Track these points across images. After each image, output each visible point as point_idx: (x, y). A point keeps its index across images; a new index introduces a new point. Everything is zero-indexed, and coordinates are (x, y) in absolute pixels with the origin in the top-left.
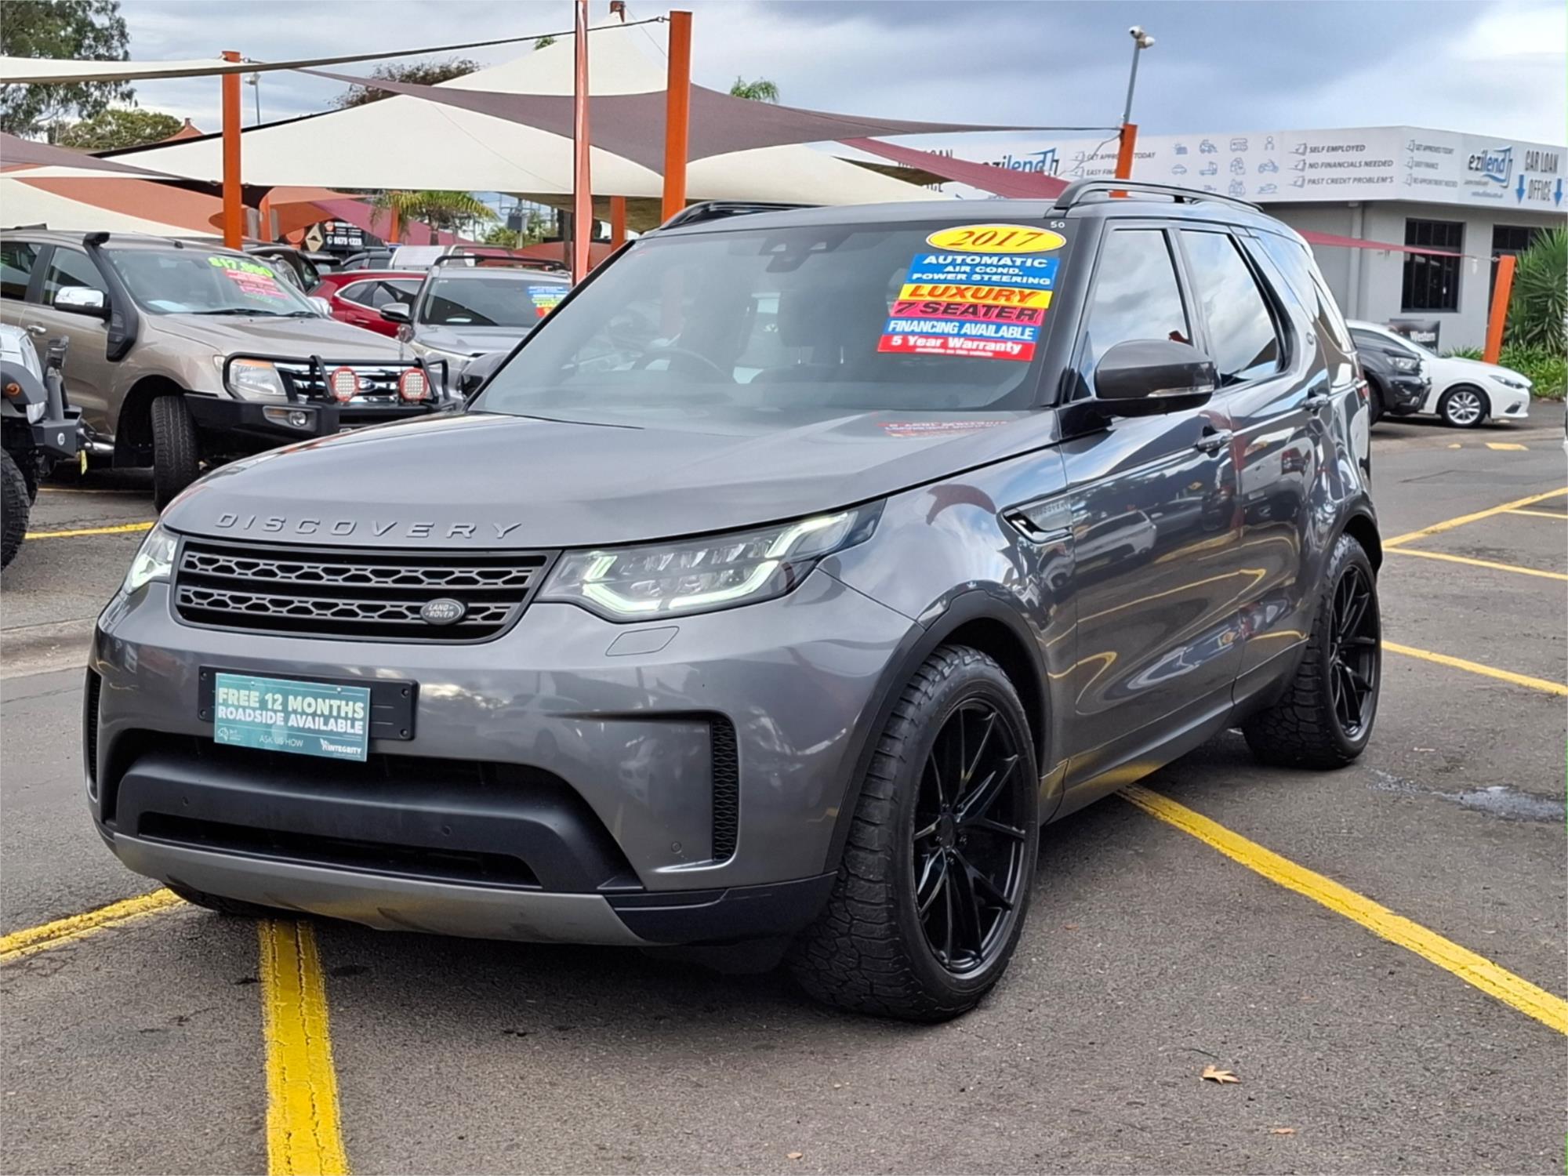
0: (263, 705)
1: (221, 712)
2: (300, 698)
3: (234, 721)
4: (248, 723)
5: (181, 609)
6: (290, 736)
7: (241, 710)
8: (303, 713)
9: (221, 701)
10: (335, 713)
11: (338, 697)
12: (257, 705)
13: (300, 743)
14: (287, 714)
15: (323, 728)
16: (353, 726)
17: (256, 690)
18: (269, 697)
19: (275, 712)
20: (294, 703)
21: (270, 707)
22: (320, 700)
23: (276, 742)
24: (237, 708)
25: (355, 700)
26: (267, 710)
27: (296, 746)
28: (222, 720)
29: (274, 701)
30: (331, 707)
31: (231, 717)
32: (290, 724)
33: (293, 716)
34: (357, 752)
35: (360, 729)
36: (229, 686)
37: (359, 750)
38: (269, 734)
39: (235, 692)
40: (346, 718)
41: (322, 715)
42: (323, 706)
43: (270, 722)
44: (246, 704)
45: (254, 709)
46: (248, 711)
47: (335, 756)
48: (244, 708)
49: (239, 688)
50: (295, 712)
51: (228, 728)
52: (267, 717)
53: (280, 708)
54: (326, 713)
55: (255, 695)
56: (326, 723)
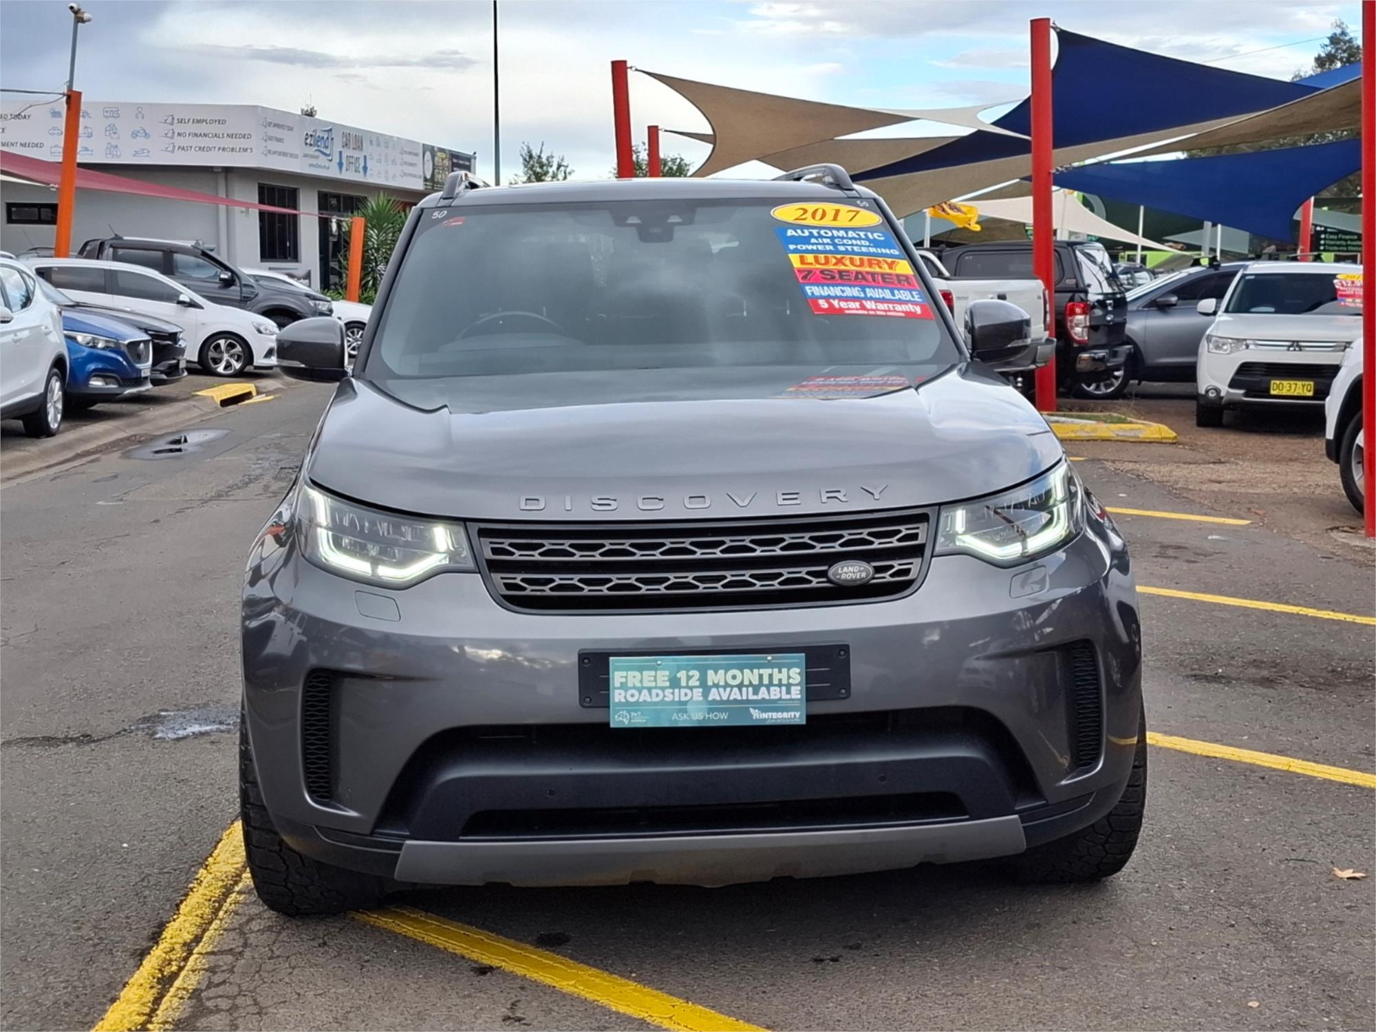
0: (675, 683)
1: (617, 696)
2: (721, 672)
3: (637, 703)
4: (656, 704)
5: (508, 598)
6: (710, 711)
7: (645, 692)
8: (727, 685)
9: (617, 684)
10: (766, 681)
11: (769, 665)
12: (668, 684)
13: (724, 716)
14: (706, 689)
15: (752, 697)
16: (788, 692)
17: (663, 669)
18: (682, 675)
19: (691, 688)
20: (712, 677)
21: (683, 683)
22: (746, 671)
23: (695, 716)
24: (640, 690)
25: (789, 667)
26: (680, 687)
27: (721, 719)
28: (620, 703)
29: (689, 678)
30: (761, 676)
31: (632, 700)
32: (710, 698)
33: (714, 690)
34: (795, 717)
35: (797, 693)
36: (627, 669)
37: (798, 715)
38: (685, 711)
39: (637, 674)
40: (780, 685)
41: (751, 684)
42: (751, 676)
43: (683, 699)
44: (653, 684)
45: (663, 689)
46: (654, 691)
47: (768, 723)
48: (649, 689)
49: (641, 669)
50: (716, 686)
51: (629, 712)
52: (681, 695)
53: (698, 683)
54: (756, 682)
55: (663, 677)
56: (756, 692)
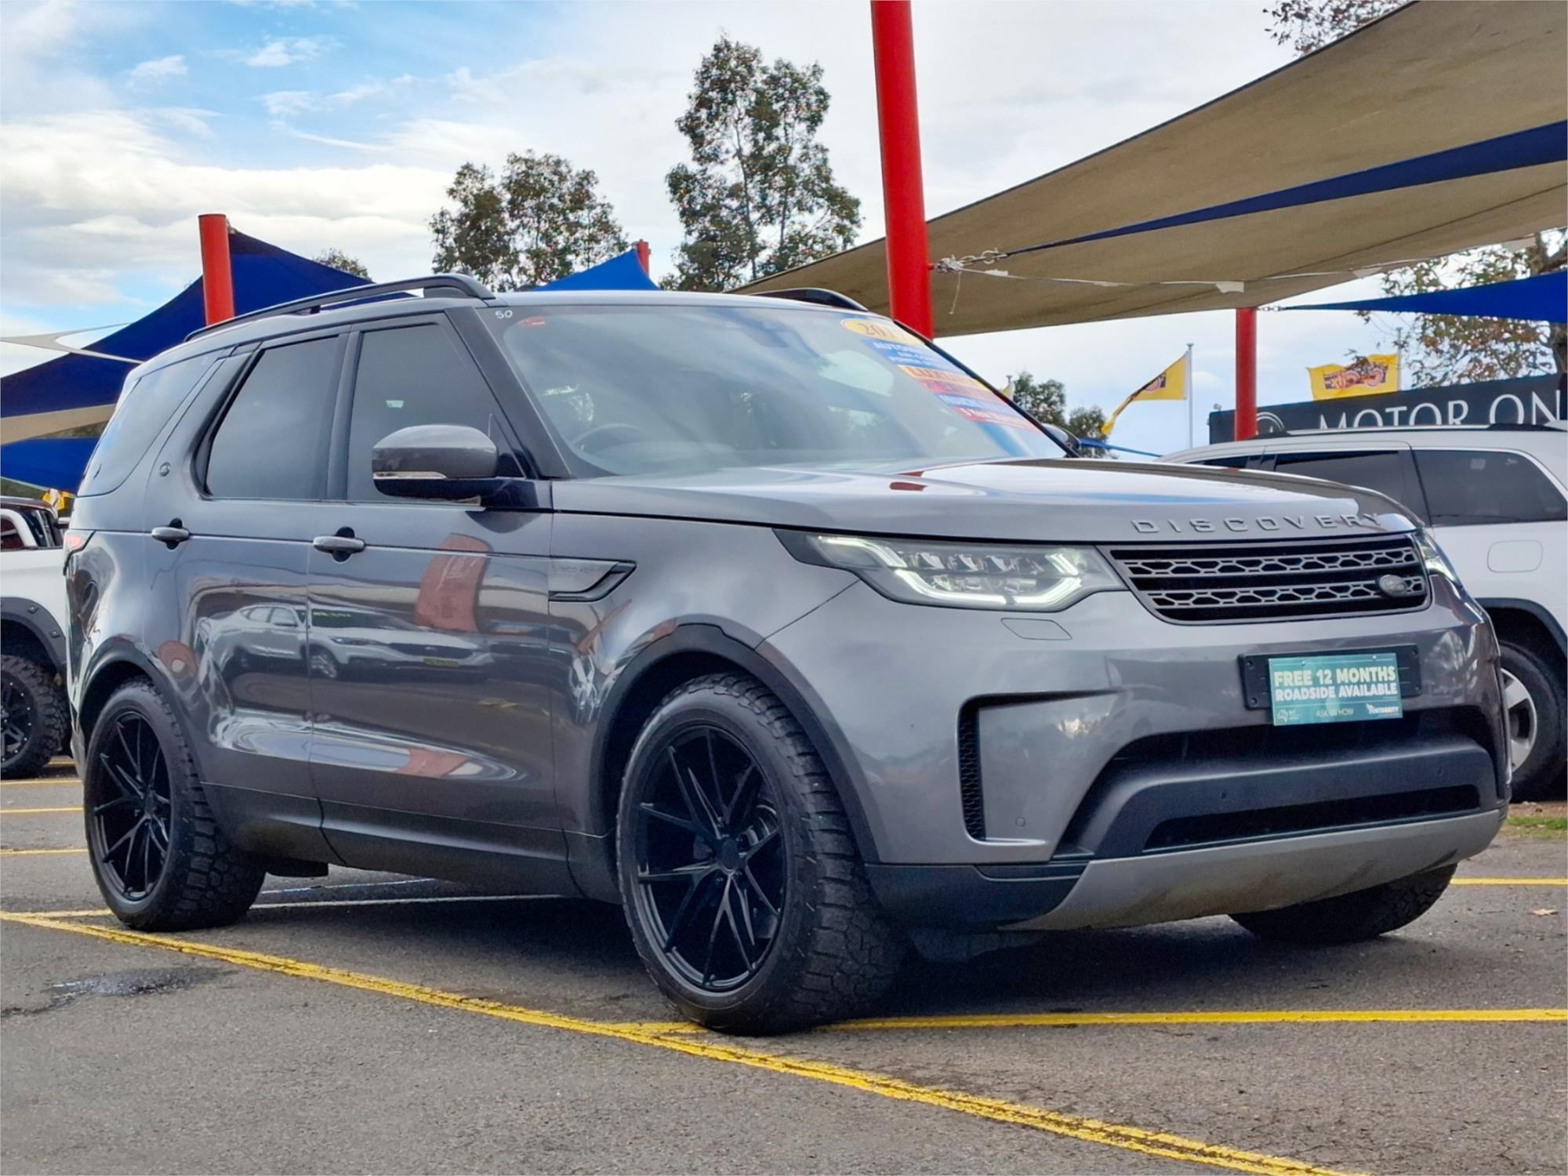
0: (1316, 682)
1: (1278, 695)
2: (1345, 670)
3: (1292, 702)
4: (1304, 702)
6: (1342, 707)
7: (1296, 691)
8: (1350, 684)
9: (1277, 685)
10: (1374, 679)
11: (1374, 664)
12: (1311, 683)
13: (1350, 712)
14: (1337, 686)
15: (1367, 694)
16: (1389, 689)
17: (1308, 669)
18: (1320, 673)
19: (1327, 686)
20: (1342, 675)
21: (1322, 682)
22: (1361, 669)
23: (1331, 714)
24: (1293, 688)
25: (1387, 664)
26: (1320, 686)
27: (1349, 714)
28: (1281, 703)
29: (1325, 676)
30: (1371, 673)
31: (1288, 699)
32: (1340, 695)
33: (1342, 688)
34: (1393, 711)
35: (1392, 690)
36: (1282, 669)
37: (1397, 709)
38: (1324, 708)
39: (1289, 673)
40: (1383, 682)
41: (1365, 682)
42: (1364, 674)
43: (1323, 697)
44: (1301, 684)
45: (1308, 687)
46: (1303, 690)
47: (1379, 717)
48: (1299, 688)
49: (1292, 669)
50: (1343, 684)
51: (1287, 710)
52: (1315, 694)
53: (1331, 682)
54: (1368, 680)
55: (1307, 673)
56: (1369, 690)
